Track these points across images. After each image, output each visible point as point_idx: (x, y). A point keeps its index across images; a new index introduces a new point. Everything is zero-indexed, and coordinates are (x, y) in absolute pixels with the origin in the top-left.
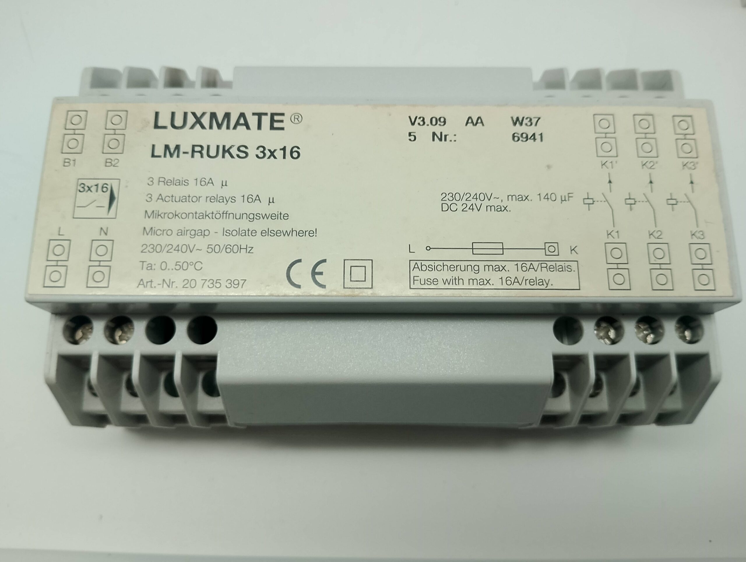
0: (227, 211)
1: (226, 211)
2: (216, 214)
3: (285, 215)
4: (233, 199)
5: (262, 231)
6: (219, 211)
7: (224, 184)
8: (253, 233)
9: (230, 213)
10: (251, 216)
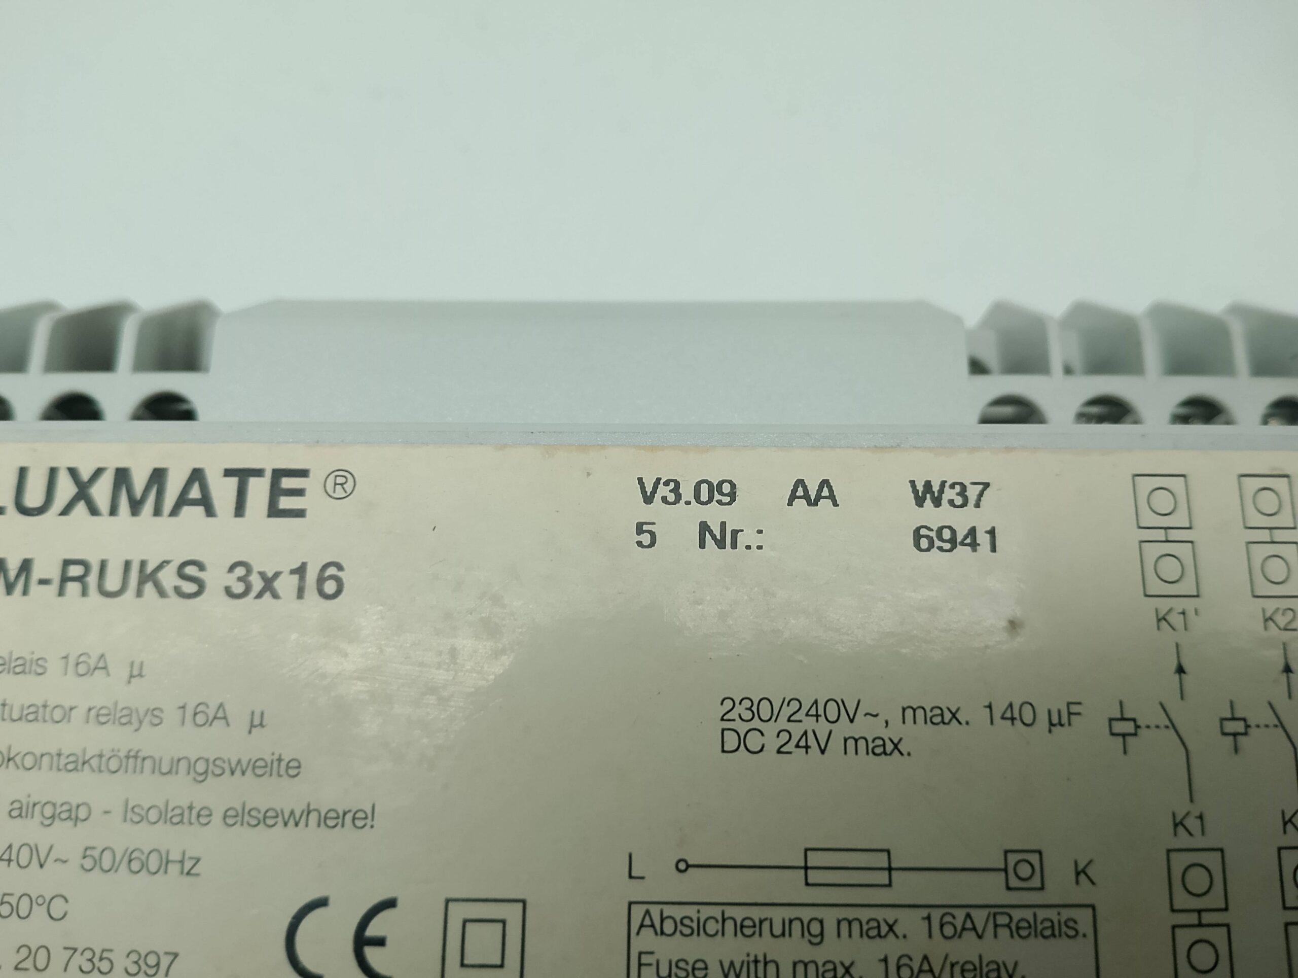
0: (138, 752)
1: (136, 749)
2: (110, 758)
3: (291, 764)
4: (155, 715)
5: (226, 811)
6: (119, 751)
7: (136, 673)
8: (202, 816)
9: (146, 755)
10: (201, 767)
